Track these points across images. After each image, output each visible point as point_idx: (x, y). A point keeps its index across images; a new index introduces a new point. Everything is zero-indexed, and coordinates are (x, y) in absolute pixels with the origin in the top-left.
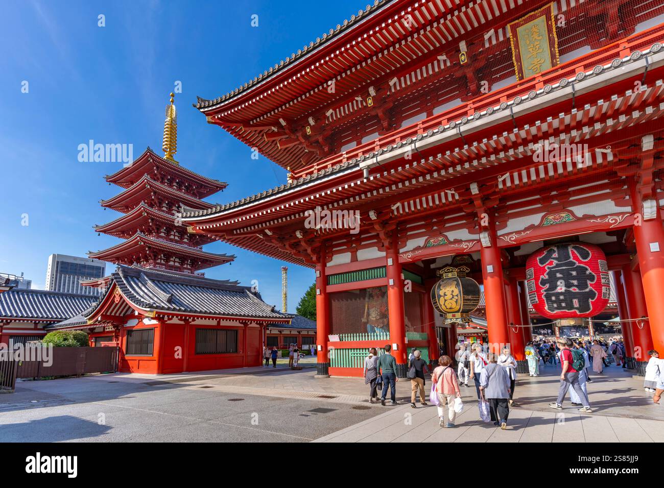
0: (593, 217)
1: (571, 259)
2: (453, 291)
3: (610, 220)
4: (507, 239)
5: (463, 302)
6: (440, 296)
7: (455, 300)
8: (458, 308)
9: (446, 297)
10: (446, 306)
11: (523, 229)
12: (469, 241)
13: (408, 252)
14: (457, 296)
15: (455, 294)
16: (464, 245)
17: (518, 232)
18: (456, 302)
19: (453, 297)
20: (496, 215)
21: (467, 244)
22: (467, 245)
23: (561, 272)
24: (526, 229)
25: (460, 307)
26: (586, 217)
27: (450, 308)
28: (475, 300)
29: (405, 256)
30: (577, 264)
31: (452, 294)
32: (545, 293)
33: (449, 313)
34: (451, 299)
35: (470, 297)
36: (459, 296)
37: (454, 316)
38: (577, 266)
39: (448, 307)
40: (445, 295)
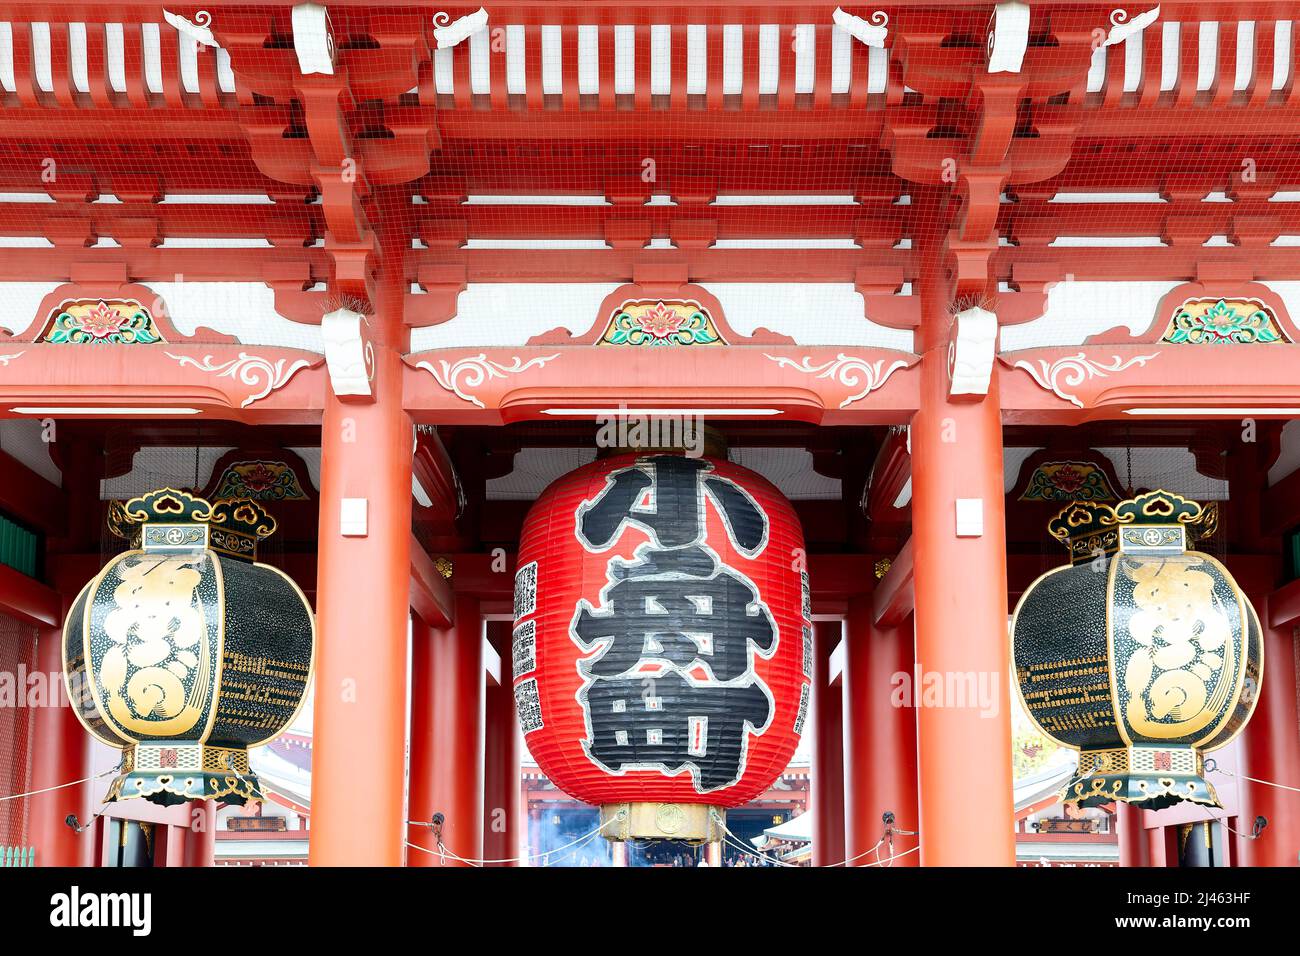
0: (788, 346)
1: (702, 540)
2: (175, 623)
3: (843, 371)
4: (449, 375)
5: (223, 688)
6: (104, 643)
7: (179, 670)
8: (191, 716)
9: (137, 655)
10: (130, 703)
11: (520, 340)
12: (272, 353)
14: (195, 649)
15: (184, 639)
16: (243, 371)
17: (500, 355)
18: (188, 683)
19: (172, 657)
20: (416, 243)
21: (262, 364)
22: (260, 374)
23: (662, 592)
24: (536, 345)
25: (205, 716)
26: (765, 341)
27: (154, 717)
28: (281, 684)
30: (721, 567)
31: (169, 639)
32: (589, 682)
33: (145, 738)
34: (162, 665)
35: (259, 666)
36: (206, 654)
37: (169, 759)
38: (722, 575)
39: (144, 707)
40: (133, 639)
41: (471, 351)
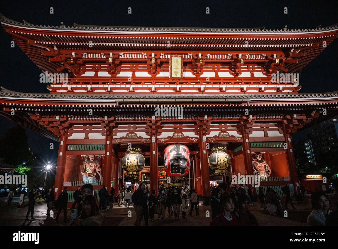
0: (189, 137)
2: (134, 161)
3: (194, 139)
4: (161, 140)
5: (138, 167)
6: (128, 163)
9: (131, 164)
10: (130, 168)
11: (166, 137)
12: (146, 138)
13: (118, 139)
14: (136, 163)
16: (144, 140)
17: (165, 138)
18: (135, 166)
19: (134, 164)
22: (145, 140)
24: (168, 138)
26: (187, 137)
27: (132, 169)
29: (116, 140)
30: (182, 154)
33: (131, 171)
35: (141, 164)
37: (133, 173)
40: (131, 162)
41: (163, 138)
